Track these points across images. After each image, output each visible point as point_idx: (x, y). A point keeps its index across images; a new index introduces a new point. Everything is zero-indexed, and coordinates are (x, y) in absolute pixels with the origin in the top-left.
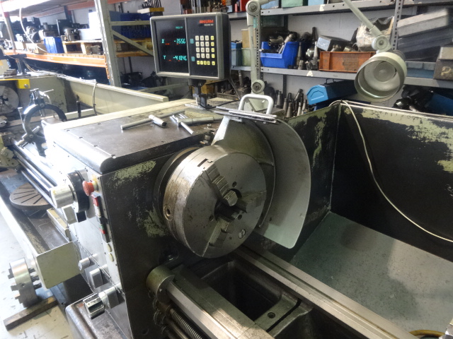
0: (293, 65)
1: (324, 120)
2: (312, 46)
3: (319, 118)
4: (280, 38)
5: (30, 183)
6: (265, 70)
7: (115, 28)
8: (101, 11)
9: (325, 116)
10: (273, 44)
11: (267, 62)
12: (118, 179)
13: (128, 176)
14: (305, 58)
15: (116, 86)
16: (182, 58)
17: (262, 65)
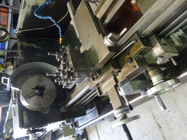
1: (22, 42)
3: (21, 45)
5: (45, 136)
9: (21, 42)
12: (27, 123)
13: (26, 120)
15: (9, 104)
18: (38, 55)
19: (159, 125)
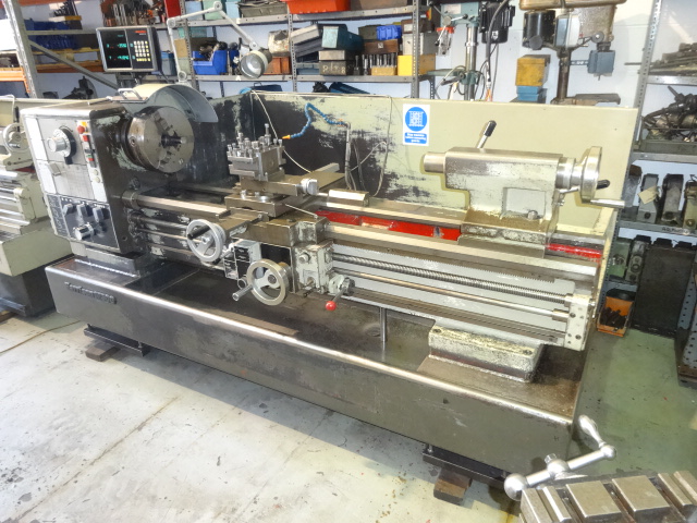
0: (225, 72)
1: (239, 104)
2: (237, 55)
3: (234, 102)
4: (210, 48)
6: (200, 77)
7: (31, 38)
8: (14, 19)
9: (239, 101)
10: (203, 54)
11: (200, 70)
14: (233, 65)
16: (124, 58)
17: (196, 74)
18: (223, 135)
19: (143, 424)
